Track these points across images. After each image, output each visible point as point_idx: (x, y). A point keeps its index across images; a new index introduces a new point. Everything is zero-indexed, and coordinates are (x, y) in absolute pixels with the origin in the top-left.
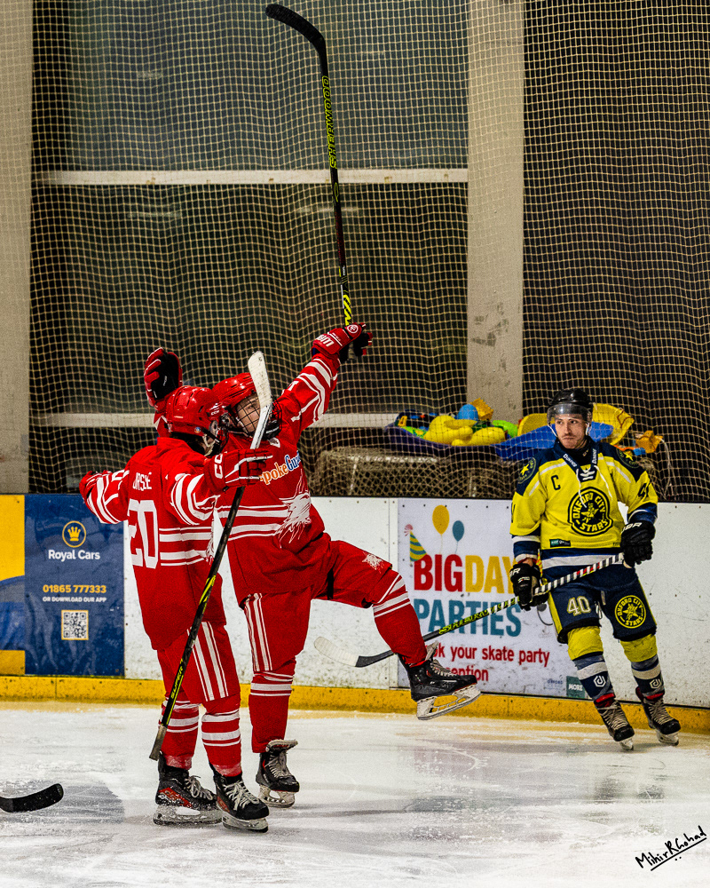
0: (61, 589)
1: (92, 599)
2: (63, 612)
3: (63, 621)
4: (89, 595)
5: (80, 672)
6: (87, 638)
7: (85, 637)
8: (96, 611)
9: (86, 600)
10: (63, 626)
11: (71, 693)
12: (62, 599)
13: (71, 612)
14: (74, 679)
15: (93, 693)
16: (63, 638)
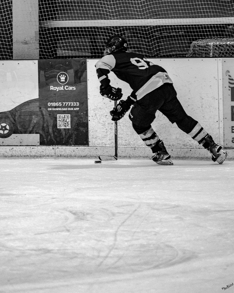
0: (57, 104)
1: (72, 109)
2: (58, 115)
3: (58, 120)
4: (70, 107)
5: (67, 144)
6: (70, 128)
7: (69, 127)
8: (74, 114)
9: (69, 109)
10: (58, 122)
11: (62, 153)
12: (57, 109)
13: (62, 115)
14: (64, 147)
15: (73, 154)
16: (58, 128)
